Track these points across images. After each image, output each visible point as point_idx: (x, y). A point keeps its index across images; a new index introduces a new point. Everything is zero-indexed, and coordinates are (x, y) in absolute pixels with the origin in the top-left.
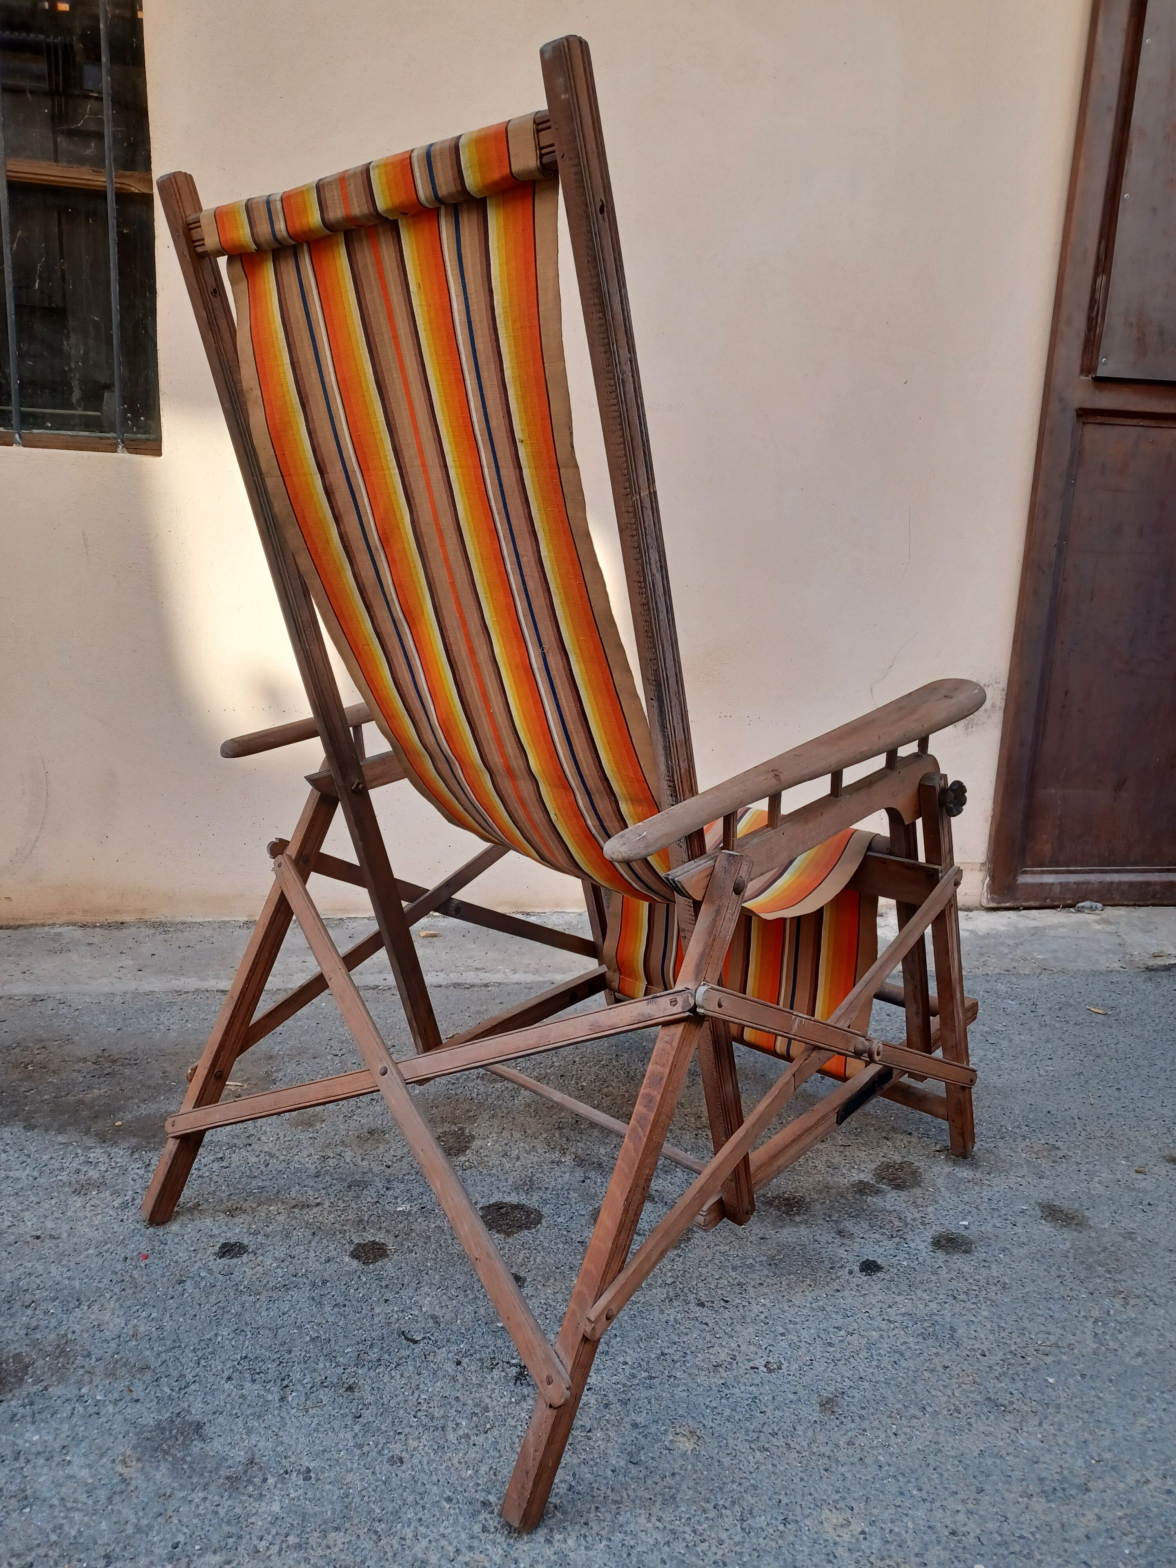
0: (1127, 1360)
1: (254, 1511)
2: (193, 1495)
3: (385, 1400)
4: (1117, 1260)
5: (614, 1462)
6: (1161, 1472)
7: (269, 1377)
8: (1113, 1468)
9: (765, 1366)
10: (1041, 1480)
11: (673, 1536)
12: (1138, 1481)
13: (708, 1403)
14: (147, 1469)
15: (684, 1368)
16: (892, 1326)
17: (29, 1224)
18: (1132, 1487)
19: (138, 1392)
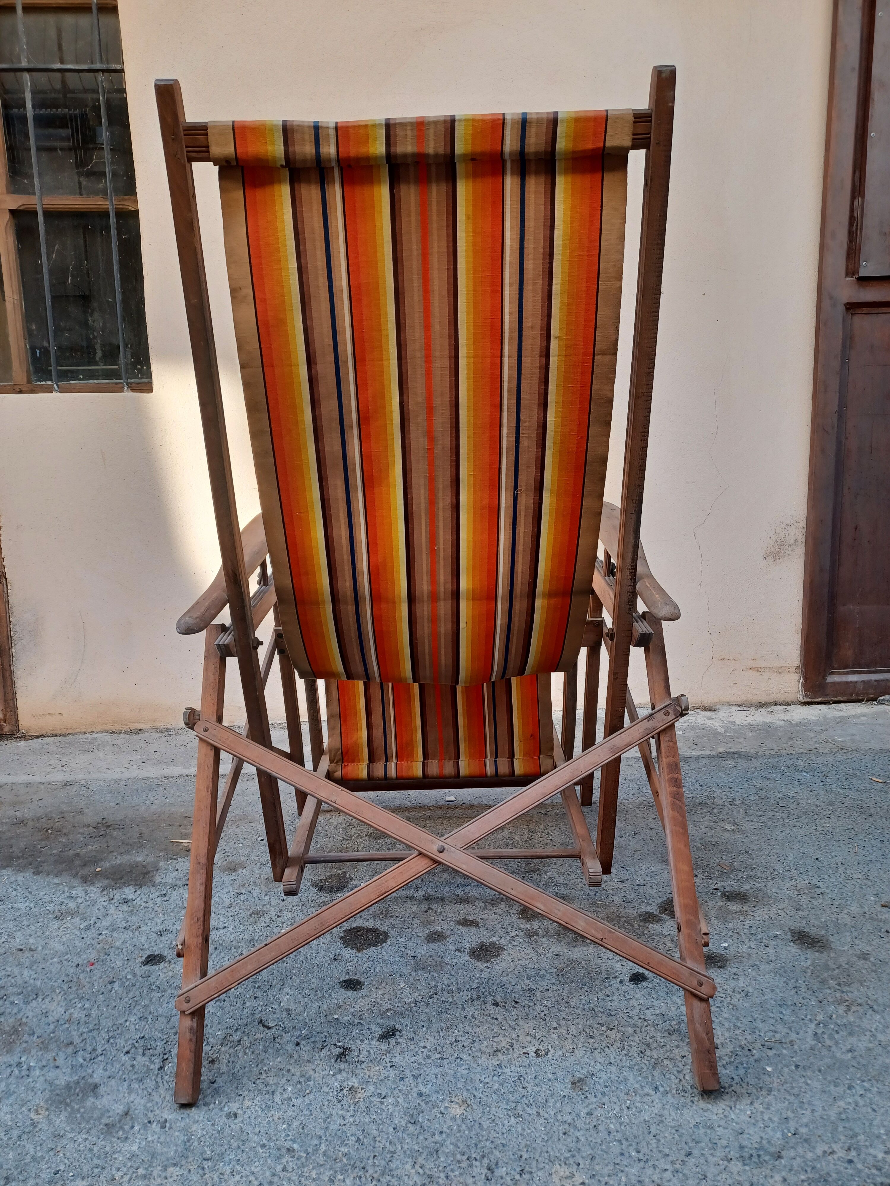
0: (838, 1055)
1: (119, 1149)
2: (79, 1137)
3: (236, 1070)
4: (849, 976)
5: (397, 1122)
6: (847, 1145)
7: (156, 1052)
8: (806, 1140)
9: (536, 1052)
10: (742, 1147)
11: (429, 1180)
12: (825, 1152)
13: (482, 1079)
14: (52, 1117)
15: (470, 1052)
16: (646, 1024)
17: (18, 940)
18: (819, 1157)
19: (60, 1061)
